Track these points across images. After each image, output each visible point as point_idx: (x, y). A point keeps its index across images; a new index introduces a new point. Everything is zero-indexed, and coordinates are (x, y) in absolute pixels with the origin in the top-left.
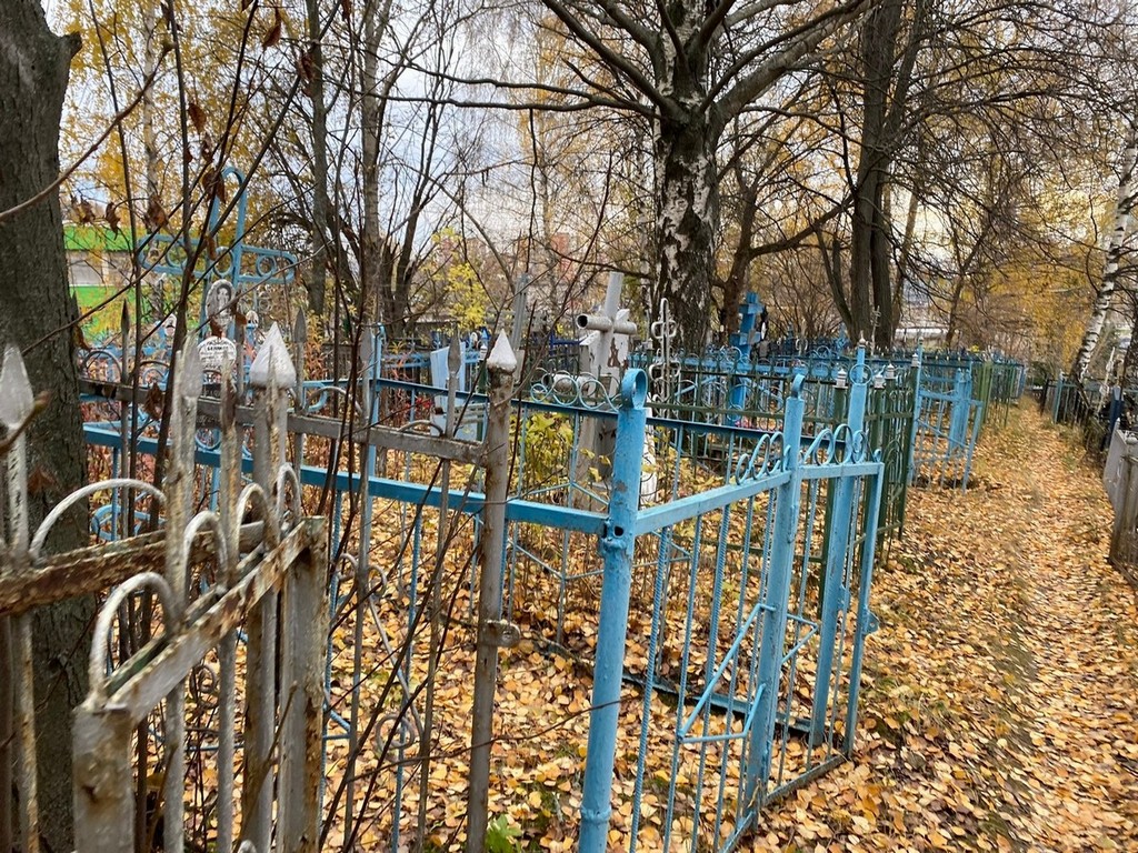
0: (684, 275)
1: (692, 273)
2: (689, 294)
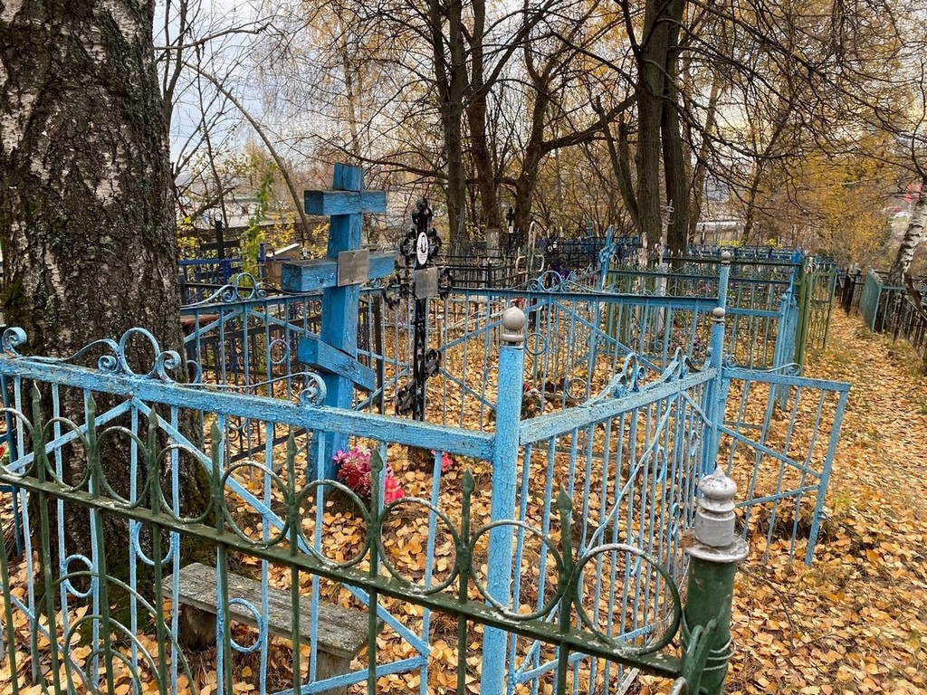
0: (29, 99)
1: (50, 91)
2: (54, 157)
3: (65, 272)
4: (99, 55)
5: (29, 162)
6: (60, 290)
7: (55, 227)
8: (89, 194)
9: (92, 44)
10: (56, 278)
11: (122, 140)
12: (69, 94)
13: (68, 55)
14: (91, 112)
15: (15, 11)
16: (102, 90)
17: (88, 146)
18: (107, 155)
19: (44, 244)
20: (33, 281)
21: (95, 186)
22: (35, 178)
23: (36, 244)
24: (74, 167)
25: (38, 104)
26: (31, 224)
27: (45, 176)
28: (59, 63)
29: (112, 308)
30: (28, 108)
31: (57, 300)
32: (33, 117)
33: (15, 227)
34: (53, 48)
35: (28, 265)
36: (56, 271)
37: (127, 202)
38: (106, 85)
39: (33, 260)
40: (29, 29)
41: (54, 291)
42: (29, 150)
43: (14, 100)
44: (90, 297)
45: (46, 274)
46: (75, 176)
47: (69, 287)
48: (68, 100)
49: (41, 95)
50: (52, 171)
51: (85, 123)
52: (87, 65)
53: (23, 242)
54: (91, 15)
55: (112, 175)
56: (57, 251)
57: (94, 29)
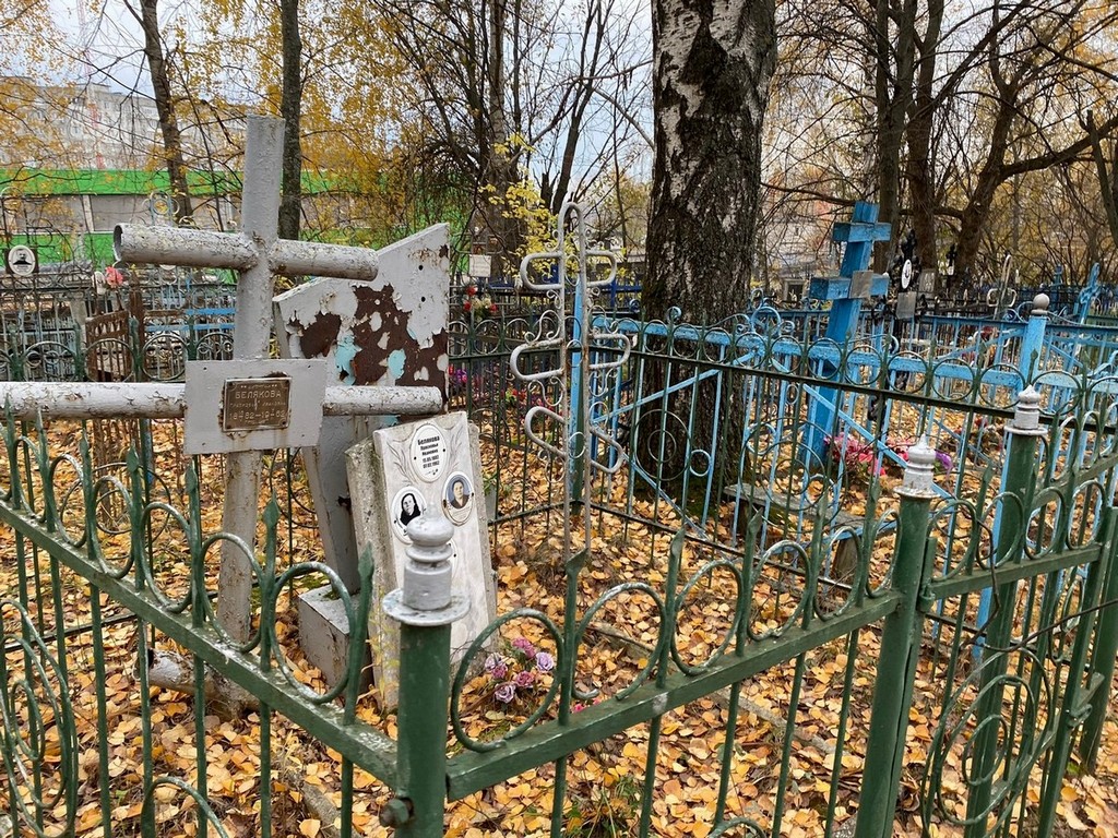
0: (693, 164)
3: (695, 274)
4: (738, 134)
5: (686, 205)
6: (690, 287)
7: (695, 245)
8: (719, 224)
9: (736, 128)
10: (689, 279)
11: (741, 188)
12: (719, 160)
13: (722, 136)
14: (730, 171)
15: (694, 110)
16: (737, 156)
17: (723, 193)
18: (732, 199)
19: (685, 257)
20: (673, 281)
21: (723, 219)
22: (689, 214)
23: (680, 257)
24: (713, 207)
25: (700, 167)
26: (679, 242)
27: (695, 213)
28: (716, 141)
29: (717, 301)
30: (692, 169)
31: (687, 293)
32: (695, 175)
33: (666, 245)
34: (714, 132)
35: (672, 270)
36: (689, 274)
37: (738, 229)
38: (740, 153)
39: (676, 267)
40: (703, 120)
41: (686, 286)
42: (688, 196)
43: (683, 164)
44: (707, 292)
45: (683, 276)
46: (713, 213)
47: (696, 285)
48: (718, 164)
49: (703, 160)
50: (700, 210)
51: (724, 178)
52: (731, 141)
53: (671, 255)
54: (738, 110)
55: (732, 212)
56: (693, 262)
57: (739, 118)
